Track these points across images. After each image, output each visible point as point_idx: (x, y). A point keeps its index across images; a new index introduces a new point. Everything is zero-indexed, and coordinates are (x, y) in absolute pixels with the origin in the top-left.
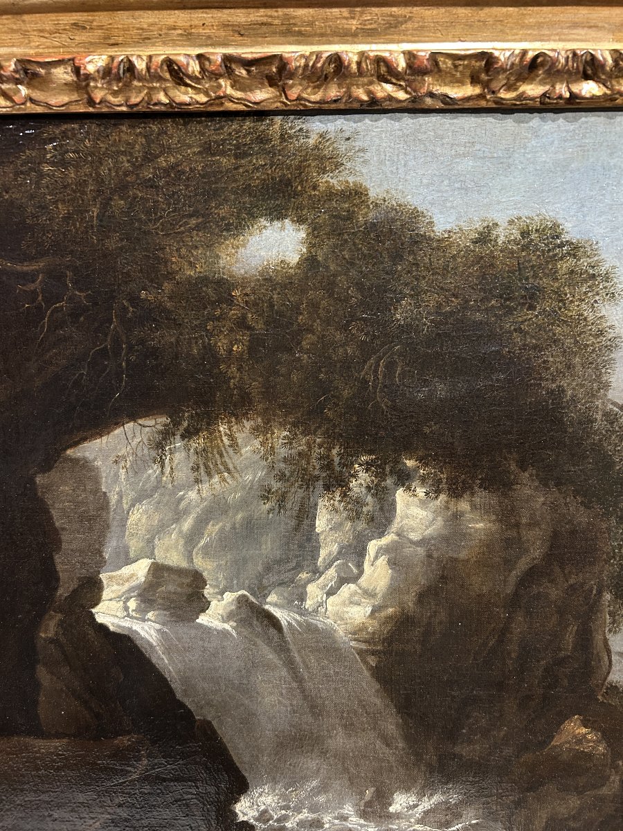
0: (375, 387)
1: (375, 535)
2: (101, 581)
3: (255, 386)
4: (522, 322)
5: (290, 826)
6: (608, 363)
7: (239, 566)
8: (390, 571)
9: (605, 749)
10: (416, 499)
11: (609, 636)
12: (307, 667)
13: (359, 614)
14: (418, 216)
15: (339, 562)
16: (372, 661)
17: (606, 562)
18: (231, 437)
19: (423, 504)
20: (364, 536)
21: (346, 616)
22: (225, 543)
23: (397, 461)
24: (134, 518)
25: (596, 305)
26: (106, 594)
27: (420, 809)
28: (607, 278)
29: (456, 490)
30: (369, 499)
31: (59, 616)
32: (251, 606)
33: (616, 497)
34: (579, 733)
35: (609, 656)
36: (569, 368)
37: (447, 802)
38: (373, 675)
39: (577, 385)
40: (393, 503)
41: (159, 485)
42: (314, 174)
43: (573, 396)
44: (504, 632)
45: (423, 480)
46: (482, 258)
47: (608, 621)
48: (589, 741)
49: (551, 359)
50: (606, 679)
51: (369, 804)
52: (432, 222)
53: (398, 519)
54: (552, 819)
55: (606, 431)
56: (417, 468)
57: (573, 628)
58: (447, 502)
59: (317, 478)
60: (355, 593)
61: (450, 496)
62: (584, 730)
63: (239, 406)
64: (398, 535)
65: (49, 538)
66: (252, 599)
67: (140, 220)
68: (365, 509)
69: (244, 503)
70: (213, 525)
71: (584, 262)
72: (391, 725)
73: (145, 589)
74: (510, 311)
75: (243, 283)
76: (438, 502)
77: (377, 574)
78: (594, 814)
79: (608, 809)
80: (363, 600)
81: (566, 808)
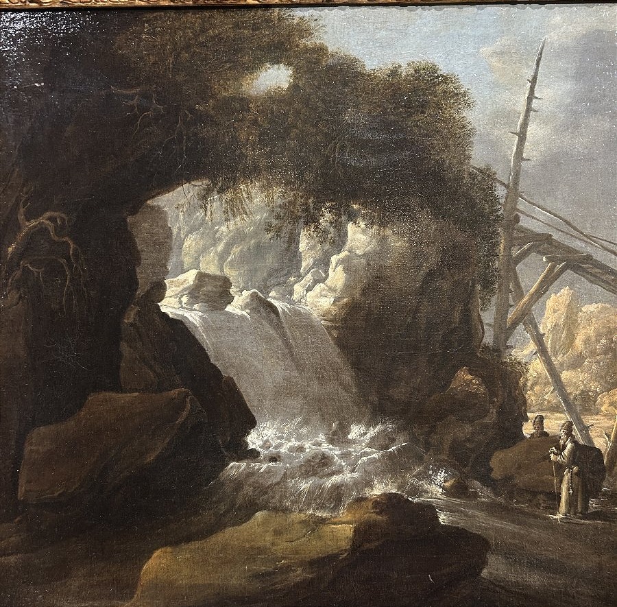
0: (334, 161)
1: (336, 252)
2: (165, 285)
3: (263, 162)
4: (418, 121)
5: (284, 451)
6: (469, 144)
7: (252, 272)
8: (345, 275)
9: (484, 389)
10: (360, 229)
11: (481, 313)
12: (294, 339)
13: (326, 303)
14: (356, 61)
15: (313, 270)
16: (335, 333)
17: (476, 265)
18: (248, 192)
19: (364, 232)
20: (329, 253)
21: (318, 304)
22: (243, 259)
23: (348, 206)
24: (186, 244)
25: (459, 110)
26: (168, 293)
28: (465, 95)
29: (383, 225)
30: (332, 229)
31: (137, 308)
32: (259, 299)
34: (467, 379)
35: (482, 326)
36: (446, 147)
38: (335, 343)
39: (452, 157)
40: (346, 231)
41: (203, 223)
42: (297, 39)
43: (449, 164)
44: (417, 311)
45: (364, 217)
46: (393, 84)
47: (480, 303)
48: (474, 384)
49: (435, 142)
50: (481, 341)
51: (335, 433)
52: (364, 65)
53: (349, 242)
54: (454, 441)
55: (471, 184)
56: (360, 210)
57: (458, 309)
58: (378, 230)
59: (300, 218)
60: (324, 289)
61: (380, 226)
62: (470, 377)
63: (252, 172)
64: (349, 252)
65: (134, 257)
66: (260, 294)
67: (197, 65)
68: (329, 236)
69: (255, 234)
70: (236, 248)
71: (451, 86)
72: (348, 376)
73: (193, 289)
74: (411, 115)
75: (257, 99)
76: (373, 230)
77: (337, 276)
78: (481, 437)
79: (491, 433)
80: (329, 294)
81: (463, 433)
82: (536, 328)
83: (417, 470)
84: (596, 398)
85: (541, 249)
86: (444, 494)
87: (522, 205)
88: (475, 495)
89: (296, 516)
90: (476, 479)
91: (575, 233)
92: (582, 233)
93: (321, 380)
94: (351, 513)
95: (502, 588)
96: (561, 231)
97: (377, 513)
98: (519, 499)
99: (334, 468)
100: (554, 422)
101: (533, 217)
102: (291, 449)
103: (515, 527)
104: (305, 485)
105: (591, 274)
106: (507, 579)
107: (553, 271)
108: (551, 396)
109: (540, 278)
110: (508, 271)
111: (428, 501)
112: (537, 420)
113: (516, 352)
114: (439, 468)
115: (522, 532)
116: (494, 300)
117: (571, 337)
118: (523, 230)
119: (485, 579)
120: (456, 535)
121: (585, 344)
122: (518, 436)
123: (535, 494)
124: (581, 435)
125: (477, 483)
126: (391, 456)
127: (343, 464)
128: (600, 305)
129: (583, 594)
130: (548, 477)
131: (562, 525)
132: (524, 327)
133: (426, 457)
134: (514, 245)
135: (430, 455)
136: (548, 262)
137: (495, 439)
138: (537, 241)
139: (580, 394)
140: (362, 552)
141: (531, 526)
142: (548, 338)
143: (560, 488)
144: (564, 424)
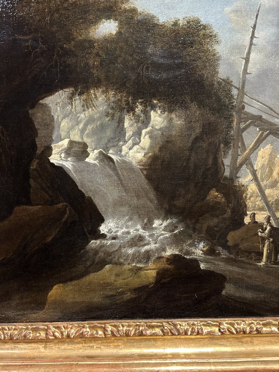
0: (142, 75)
1: (145, 127)
2: (52, 147)
3: (102, 76)
4: (189, 52)
5: (119, 234)
6: (217, 65)
7: (99, 140)
8: (150, 140)
9: (225, 200)
10: (157, 114)
11: (223, 159)
13: (140, 156)
14: (154, 17)
15: (132, 138)
16: (145, 173)
17: (221, 133)
18: (95, 95)
19: (160, 116)
20: (141, 128)
21: (136, 157)
22: (94, 133)
23: (151, 101)
24: (62, 124)
25: (212, 45)
26: (54, 152)
27: (163, 225)
28: (215, 36)
29: (171, 111)
30: (142, 115)
31: (38, 161)
32: (103, 154)
33: (223, 110)
34: (215, 195)
35: (224, 166)
36: (205, 67)
37: (172, 222)
38: (145, 178)
39: (208, 73)
40: (150, 116)
41: (71, 112)
42: (120, 4)
43: (207, 76)
44: (189, 159)
45: (160, 108)
46: (175, 31)
47: (223, 154)
48: (219, 197)
49: (199, 64)
50: (223, 175)
51: (146, 224)
52: (159, 19)
53: (152, 122)
54: (208, 227)
55: (218, 88)
56: (157, 104)
57: (211, 157)
58: (168, 115)
59: (124, 108)
60: (139, 148)
61: (169, 112)
62: (217, 194)
63: (97, 84)
64: (152, 127)
65: (33, 132)
66: (104, 152)
67: (63, 21)
68: (141, 119)
69: (100, 118)
70: (90, 126)
71: (208, 31)
72: (152, 195)
73: (67, 150)
74: (185, 48)
75: (98, 41)
76: (165, 115)
77: (146, 141)
78: (223, 225)
79: (228, 223)
80: (141, 151)
81: (213, 223)
82: (252, 166)
83: (189, 242)
85: (256, 124)
87: (246, 99)
88: (219, 254)
89: (126, 267)
90: (219, 246)
91: (275, 115)
93: (138, 197)
94: (155, 264)
95: (232, 299)
96: (267, 114)
97: (169, 264)
98: (242, 256)
99: (146, 242)
100: (261, 216)
101: (252, 106)
102: (123, 233)
104: (130, 251)
107: (262, 135)
108: (259, 202)
109: (256, 139)
110: (238, 136)
111: (194, 258)
112: (252, 215)
113: (242, 180)
114: (201, 241)
115: (243, 272)
116: (230, 152)
117: (271, 171)
118: (247, 113)
119: (224, 295)
120: (209, 274)
122: (242, 223)
123: (250, 253)
124: (275, 222)
126: (175, 235)
127: (151, 240)
129: (273, 301)
130: (257, 244)
131: (263, 268)
132: (246, 166)
133: (193, 235)
134: (242, 122)
135: (196, 234)
136: (260, 131)
137: (229, 225)
138: (254, 119)
139: (275, 201)
140: (161, 284)
141: (247, 269)
142: (259, 172)
143: (263, 250)
144: (266, 217)
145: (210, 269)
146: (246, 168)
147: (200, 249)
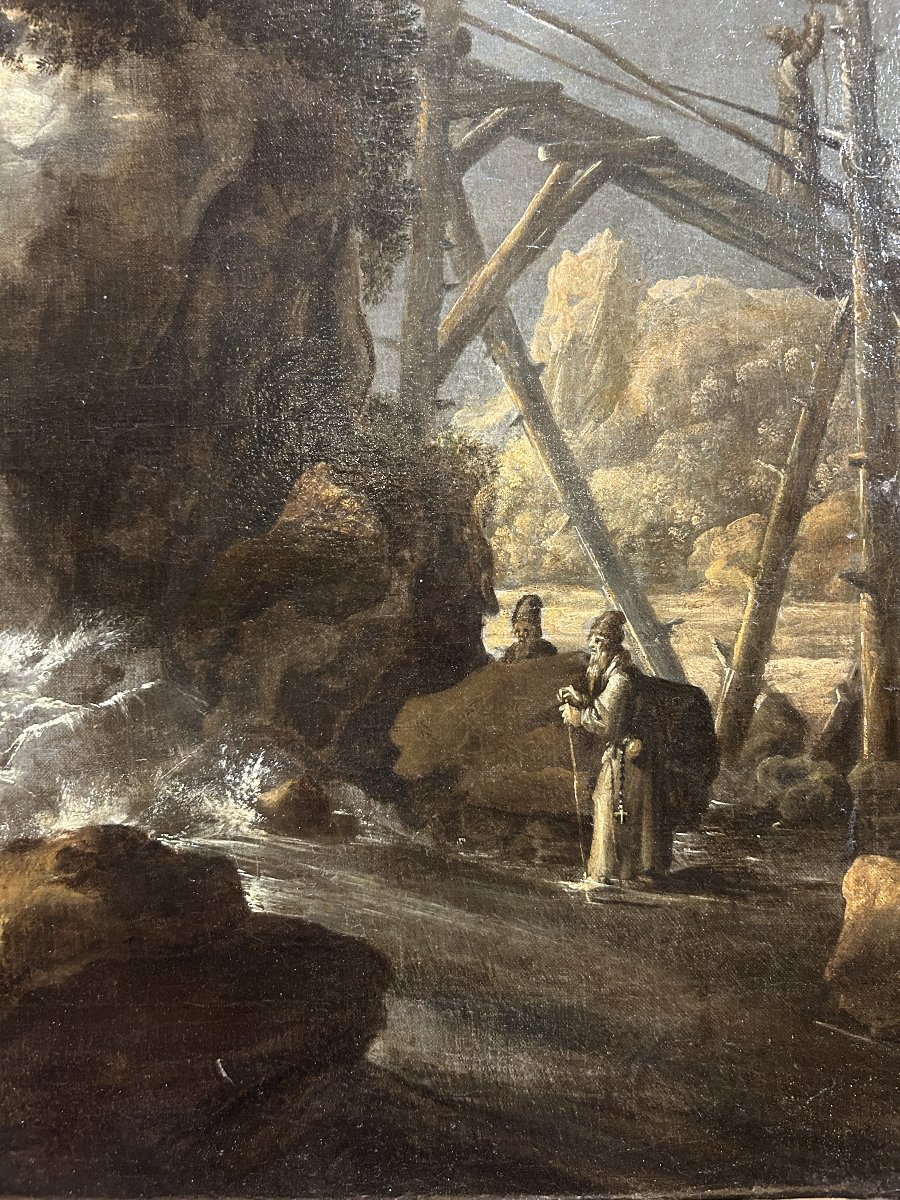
9: (376, 526)
10: (22, 75)
11: (366, 309)
17: (352, 173)
19: (34, 81)
27: (46, 664)
29: (90, 58)
33: (357, 58)
34: (328, 498)
35: (368, 347)
44: (183, 308)
45: (35, 43)
47: (362, 281)
48: (347, 512)
50: (366, 390)
54: (290, 674)
56: (22, 25)
57: (302, 299)
58: (75, 78)
61: (79, 66)
62: (336, 491)
76: (60, 79)
78: (368, 661)
79: (394, 650)
81: (316, 650)
82: (519, 347)
83: (185, 756)
84: (689, 541)
85: (531, 127)
86: (261, 826)
88: (350, 827)
90: (351, 779)
91: (627, 79)
92: (644, 77)
95: (427, 1093)
96: (589, 74)
97: (72, 884)
98: (476, 836)
100: (568, 612)
101: (507, 37)
103: (462, 918)
105: (674, 194)
106: (441, 1068)
107: (567, 186)
108: (562, 543)
109: (531, 207)
110: (438, 189)
111: (213, 848)
112: (523, 609)
113: (465, 420)
114: (248, 750)
115: (484, 931)
116: (401, 271)
117: (618, 374)
118: (481, 73)
119: (377, 1069)
120: (295, 942)
121: (659, 391)
122: (470, 655)
123: (518, 821)
124: (647, 649)
125: (354, 793)
126: (112, 719)
128: (700, 280)
129: (657, 1108)
130: (554, 770)
131: (595, 908)
132: (485, 348)
133: (209, 721)
134: (456, 117)
135: (221, 714)
136: (551, 162)
137: (405, 664)
138: (521, 102)
139: (645, 535)
140: (27, 997)
141: (507, 913)
142: (552, 377)
143: (590, 804)
144: (598, 620)
145: (301, 910)
146: (487, 355)
147: (246, 797)
